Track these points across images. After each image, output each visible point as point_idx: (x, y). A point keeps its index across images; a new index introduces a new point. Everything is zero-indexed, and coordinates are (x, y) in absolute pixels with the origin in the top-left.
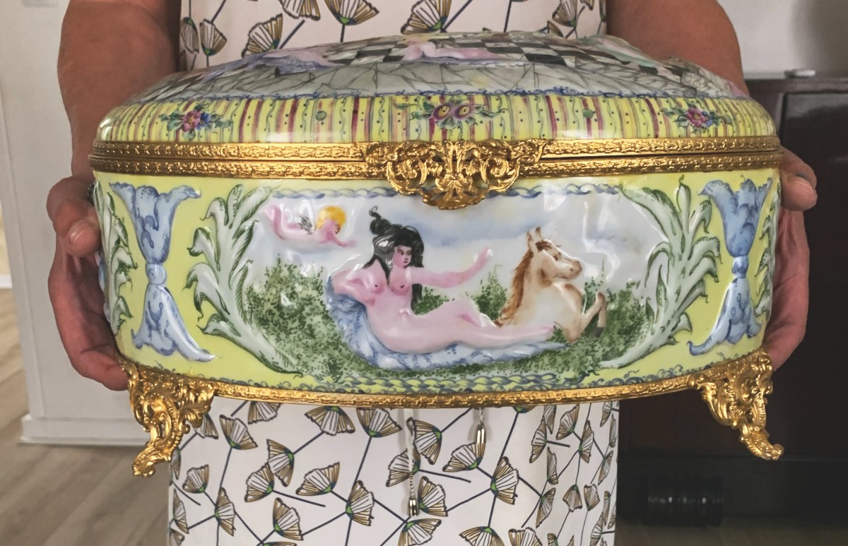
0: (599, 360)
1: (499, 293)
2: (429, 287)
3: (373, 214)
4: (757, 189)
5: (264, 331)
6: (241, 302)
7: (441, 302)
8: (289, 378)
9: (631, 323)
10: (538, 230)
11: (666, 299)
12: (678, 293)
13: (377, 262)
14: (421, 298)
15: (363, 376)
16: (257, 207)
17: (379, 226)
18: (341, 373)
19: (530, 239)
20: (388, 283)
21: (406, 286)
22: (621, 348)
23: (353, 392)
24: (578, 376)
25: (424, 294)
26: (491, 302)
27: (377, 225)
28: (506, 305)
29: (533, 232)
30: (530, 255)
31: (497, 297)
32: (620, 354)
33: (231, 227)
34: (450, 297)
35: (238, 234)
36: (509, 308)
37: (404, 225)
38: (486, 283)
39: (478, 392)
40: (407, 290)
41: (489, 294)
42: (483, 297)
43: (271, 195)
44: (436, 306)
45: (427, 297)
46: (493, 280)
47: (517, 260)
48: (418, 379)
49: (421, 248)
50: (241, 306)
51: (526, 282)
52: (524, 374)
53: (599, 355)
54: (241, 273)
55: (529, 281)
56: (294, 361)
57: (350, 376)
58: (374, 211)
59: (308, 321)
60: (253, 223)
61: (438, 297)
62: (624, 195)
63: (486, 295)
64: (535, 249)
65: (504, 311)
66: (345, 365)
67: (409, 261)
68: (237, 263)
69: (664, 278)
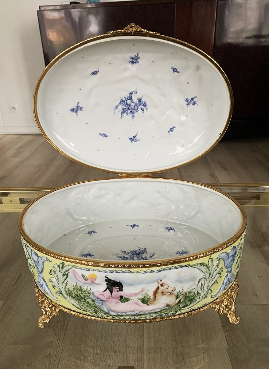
0: (181, 308)
1: (148, 297)
2: (125, 297)
3: (106, 277)
4: (236, 247)
5: (74, 299)
6: (66, 291)
7: (129, 300)
8: (83, 311)
9: (192, 298)
10: (161, 280)
11: (204, 289)
12: (208, 287)
13: (108, 290)
14: (123, 299)
15: (105, 315)
16: (69, 270)
17: (108, 280)
18: (99, 313)
19: (158, 283)
20: (112, 296)
21: (118, 296)
22: (189, 304)
23: (102, 318)
24: (174, 312)
25: (123, 298)
26: (146, 300)
27: (107, 280)
28: (151, 300)
29: (159, 281)
30: (158, 288)
31: (148, 298)
32: (189, 305)
33: (61, 273)
34: (132, 299)
35: (64, 275)
36: (152, 301)
37: (116, 281)
38: (144, 295)
39: (142, 320)
40: (118, 298)
41: (145, 298)
42: (143, 298)
43: (73, 267)
44: (128, 301)
45: (125, 299)
46: (146, 294)
47: (154, 289)
48: (123, 317)
49: (122, 286)
50: (66, 292)
51: (157, 294)
52: (157, 314)
53: (182, 307)
54: (65, 284)
55: (158, 294)
56: (84, 308)
57: (101, 314)
58: (106, 276)
59: (87, 300)
60: (68, 273)
61: (128, 299)
62: (190, 266)
63: (144, 298)
64: (160, 286)
65: (150, 302)
66: (100, 312)
67: (118, 290)
68: (64, 282)
69: (203, 284)
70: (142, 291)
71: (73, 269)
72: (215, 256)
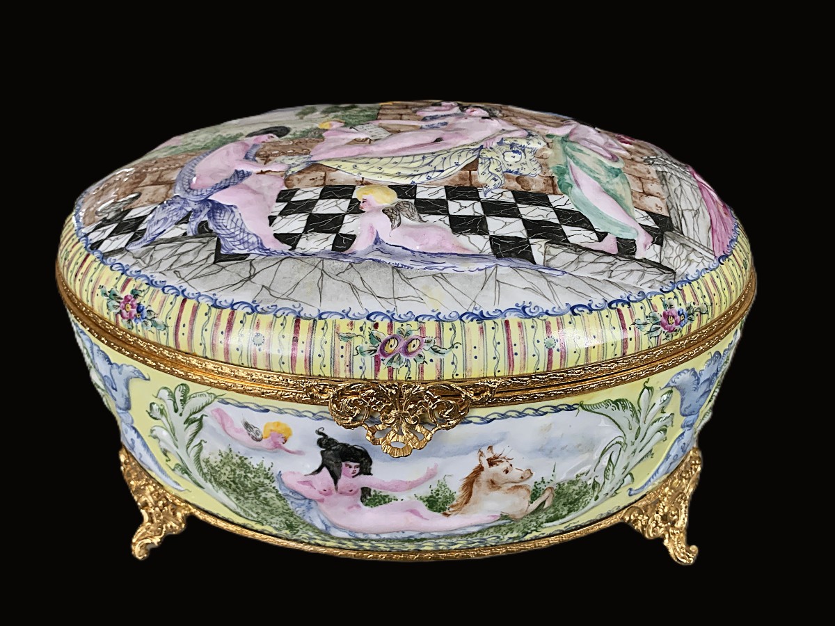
0: (542, 523)
1: (448, 494)
2: (378, 490)
3: (320, 433)
5: (225, 490)
6: (201, 467)
7: (390, 500)
8: (253, 524)
9: (577, 497)
10: (490, 447)
11: (613, 474)
12: (626, 468)
13: (325, 469)
14: (370, 495)
15: (318, 536)
16: (203, 407)
17: (325, 443)
18: (298, 531)
19: (482, 454)
20: (337, 489)
21: (354, 490)
22: (564, 514)
23: (309, 544)
24: (521, 534)
25: (372, 493)
26: (440, 500)
27: (324, 442)
28: (455, 503)
29: (484, 450)
30: (481, 468)
31: (446, 497)
32: (564, 517)
33: (181, 415)
34: (400, 498)
35: (189, 422)
36: (457, 505)
37: (351, 444)
38: (435, 487)
39: (427, 552)
40: (356, 492)
41: (438, 495)
42: (431, 497)
43: (216, 400)
44: (385, 503)
45: (375, 495)
46: (442, 485)
47: (468, 472)
48: (369, 542)
49: (371, 462)
50: (201, 469)
51: (475, 486)
52: (469, 539)
53: (544, 520)
54: (196, 448)
55: (479, 486)
56: (255, 516)
57: (307, 533)
58: (321, 430)
59: (263, 495)
60: (202, 417)
61: (387, 496)
62: (583, 408)
63: (434, 495)
64: (485, 464)
65: (452, 506)
66: (301, 527)
67: (358, 470)
68: (191, 440)
69: (613, 460)
70: (431, 475)
71: (216, 404)
72: (660, 380)
